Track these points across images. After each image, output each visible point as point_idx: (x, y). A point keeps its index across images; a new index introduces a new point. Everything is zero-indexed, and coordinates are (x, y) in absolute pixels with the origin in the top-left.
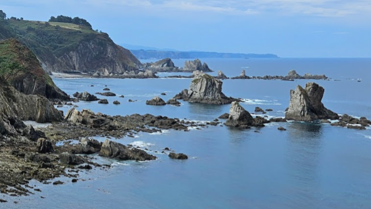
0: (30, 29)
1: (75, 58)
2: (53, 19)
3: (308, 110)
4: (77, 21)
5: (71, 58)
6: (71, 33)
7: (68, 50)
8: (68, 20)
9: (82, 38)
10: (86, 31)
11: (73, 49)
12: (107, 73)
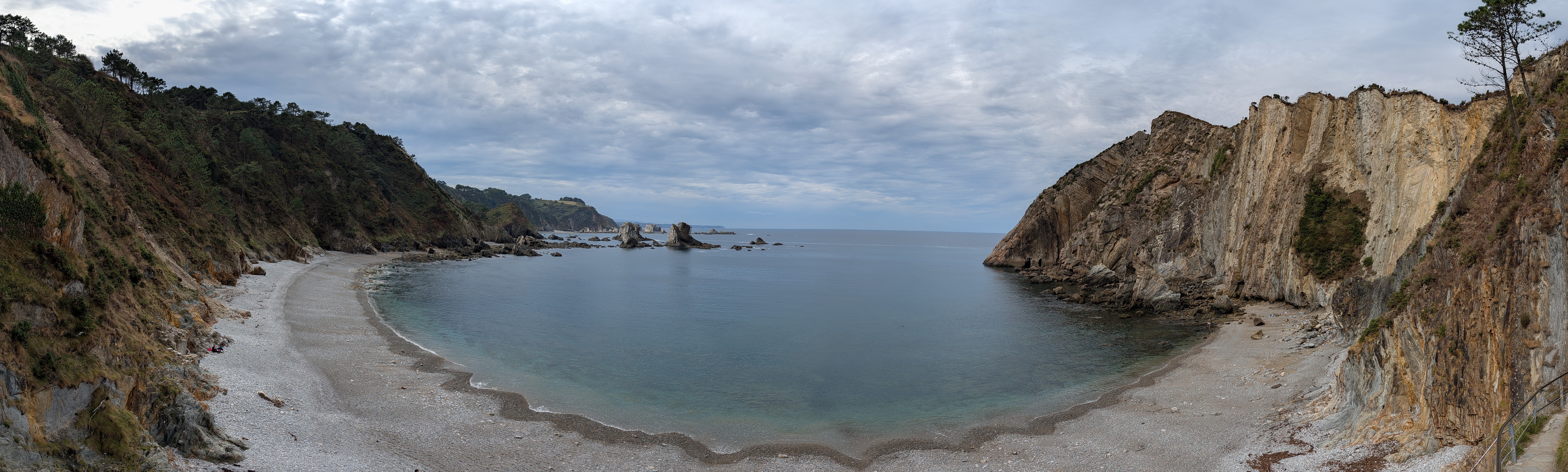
0: (545, 205)
1: (571, 222)
2: (561, 199)
3: (678, 239)
4: (576, 200)
5: (569, 222)
6: (571, 207)
7: (567, 217)
8: (570, 199)
9: (577, 209)
10: (581, 206)
11: (570, 216)
12: (588, 230)
